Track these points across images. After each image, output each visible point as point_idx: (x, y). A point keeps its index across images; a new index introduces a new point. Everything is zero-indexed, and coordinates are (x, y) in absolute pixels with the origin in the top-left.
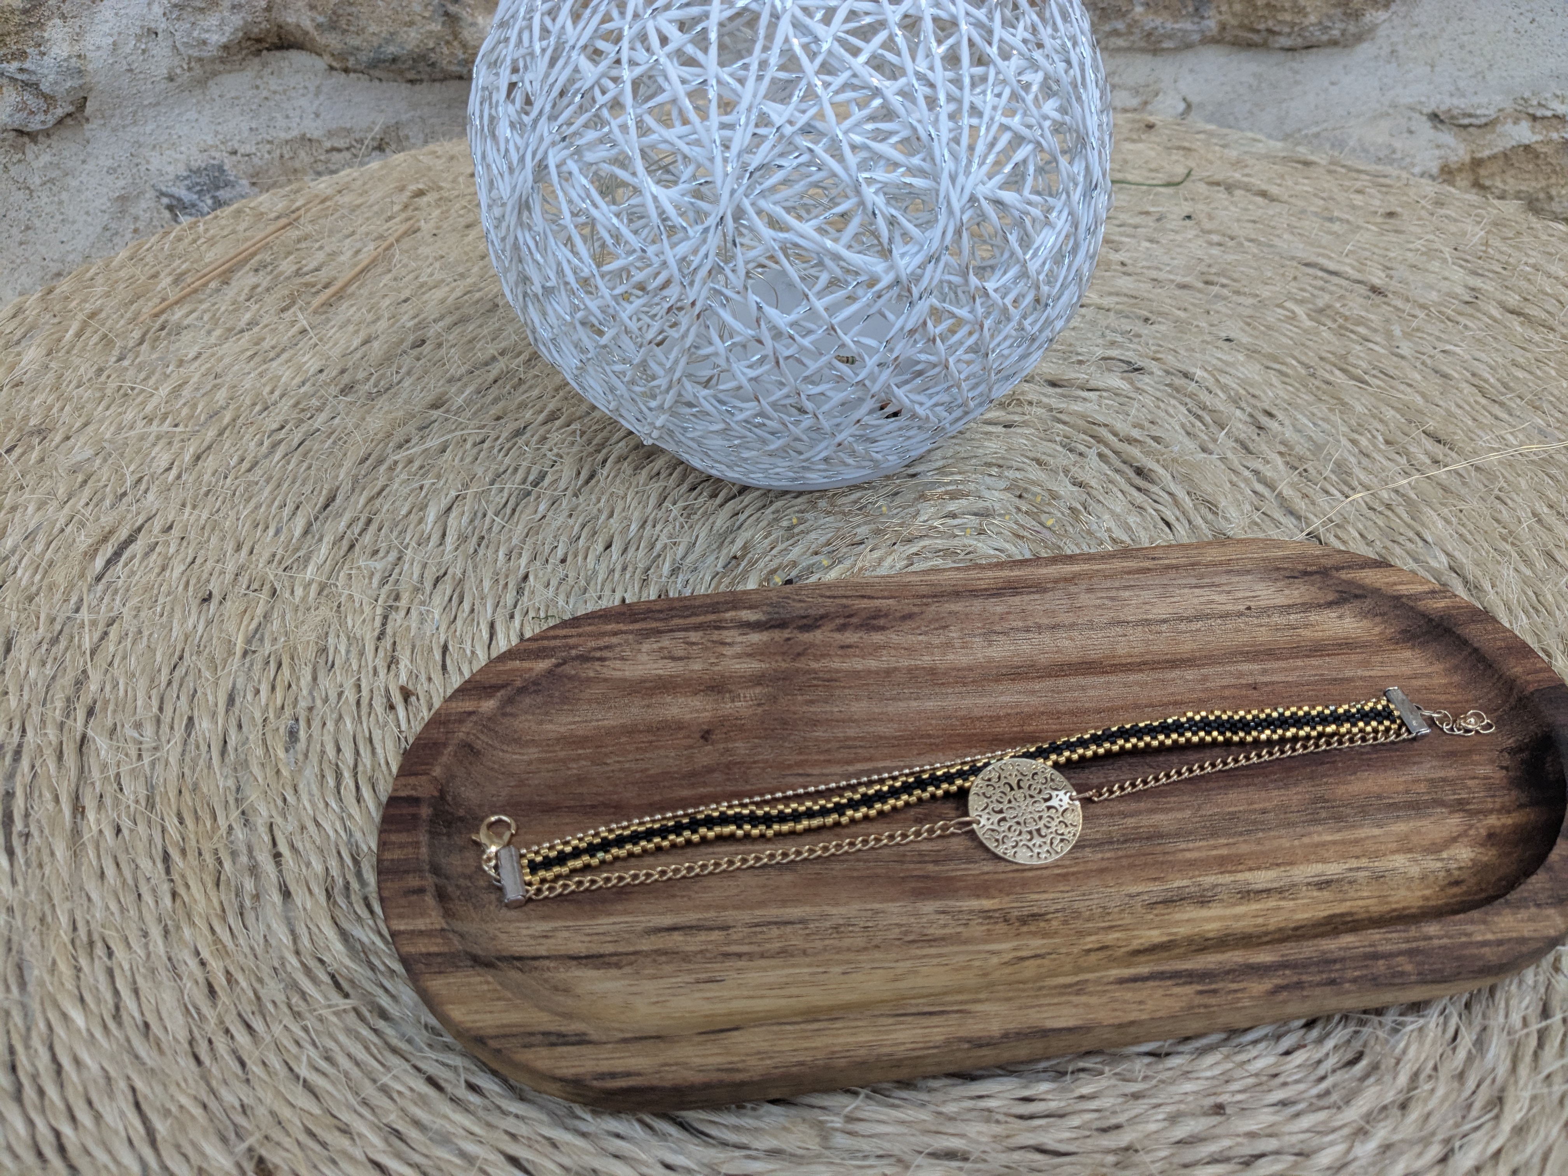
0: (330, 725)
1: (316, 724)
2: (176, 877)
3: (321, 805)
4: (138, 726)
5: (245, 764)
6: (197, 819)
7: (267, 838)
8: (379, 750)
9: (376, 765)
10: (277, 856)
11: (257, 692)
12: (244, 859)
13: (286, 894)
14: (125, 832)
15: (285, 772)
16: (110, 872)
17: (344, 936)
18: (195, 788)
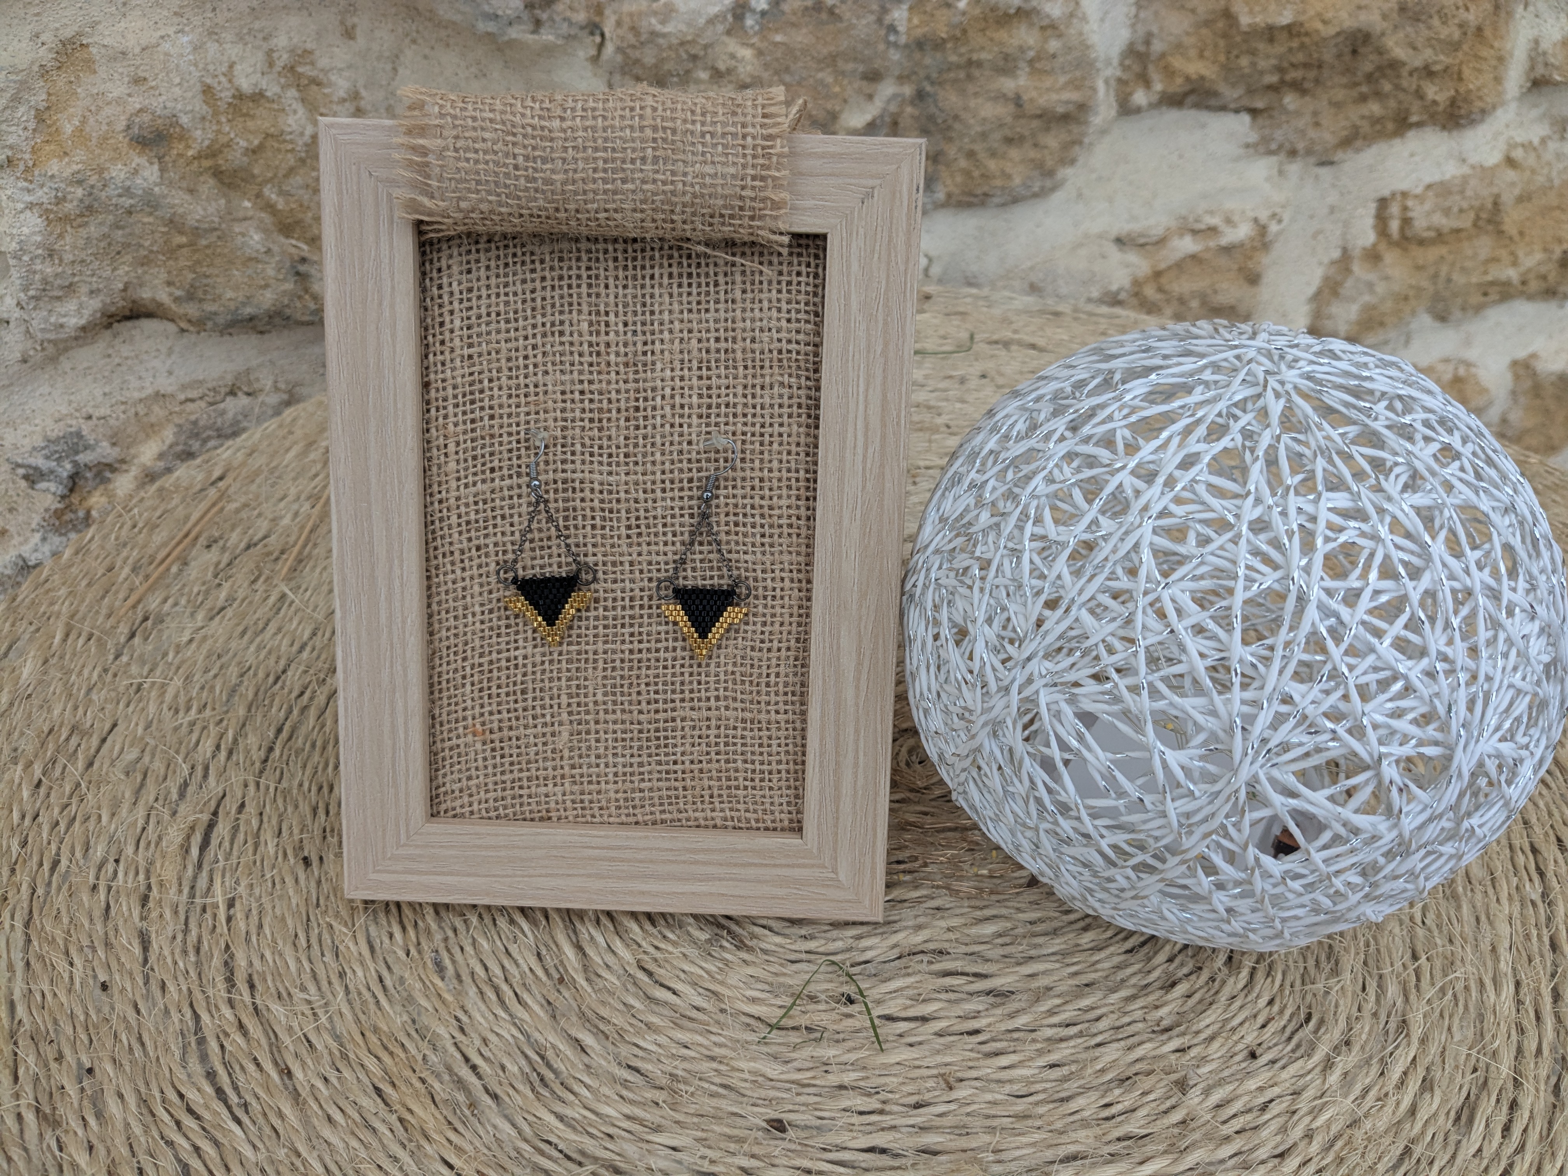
0: (469, 949)
1: (456, 950)
2: (397, 1107)
3: (491, 1017)
4: (304, 989)
5: (410, 1000)
6: (391, 1054)
7: (458, 1056)
8: (521, 961)
9: (523, 975)
10: (474, 1068)
11: (391, 936)
12: (446, 1077)
13: (495, 1097)
14: (334, 1081)
15: (449, 998)
16: (338, 1116)
17: (561, 1118)
18: (376, 1030)
